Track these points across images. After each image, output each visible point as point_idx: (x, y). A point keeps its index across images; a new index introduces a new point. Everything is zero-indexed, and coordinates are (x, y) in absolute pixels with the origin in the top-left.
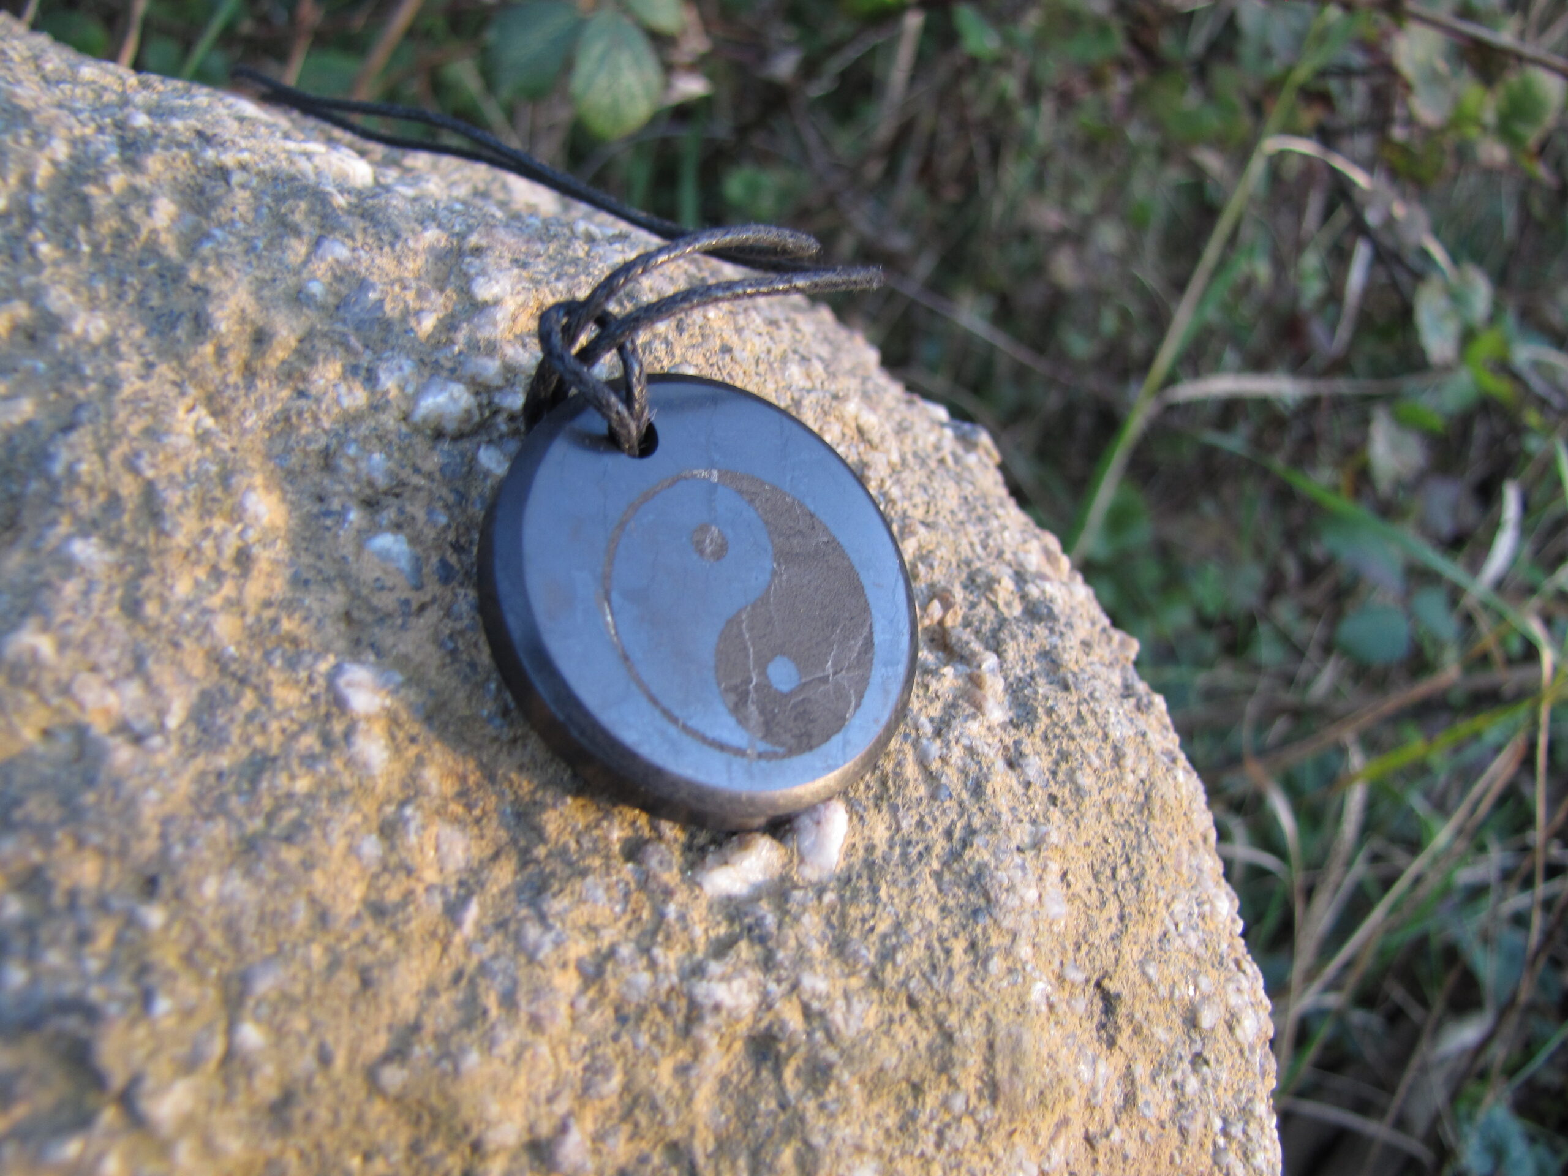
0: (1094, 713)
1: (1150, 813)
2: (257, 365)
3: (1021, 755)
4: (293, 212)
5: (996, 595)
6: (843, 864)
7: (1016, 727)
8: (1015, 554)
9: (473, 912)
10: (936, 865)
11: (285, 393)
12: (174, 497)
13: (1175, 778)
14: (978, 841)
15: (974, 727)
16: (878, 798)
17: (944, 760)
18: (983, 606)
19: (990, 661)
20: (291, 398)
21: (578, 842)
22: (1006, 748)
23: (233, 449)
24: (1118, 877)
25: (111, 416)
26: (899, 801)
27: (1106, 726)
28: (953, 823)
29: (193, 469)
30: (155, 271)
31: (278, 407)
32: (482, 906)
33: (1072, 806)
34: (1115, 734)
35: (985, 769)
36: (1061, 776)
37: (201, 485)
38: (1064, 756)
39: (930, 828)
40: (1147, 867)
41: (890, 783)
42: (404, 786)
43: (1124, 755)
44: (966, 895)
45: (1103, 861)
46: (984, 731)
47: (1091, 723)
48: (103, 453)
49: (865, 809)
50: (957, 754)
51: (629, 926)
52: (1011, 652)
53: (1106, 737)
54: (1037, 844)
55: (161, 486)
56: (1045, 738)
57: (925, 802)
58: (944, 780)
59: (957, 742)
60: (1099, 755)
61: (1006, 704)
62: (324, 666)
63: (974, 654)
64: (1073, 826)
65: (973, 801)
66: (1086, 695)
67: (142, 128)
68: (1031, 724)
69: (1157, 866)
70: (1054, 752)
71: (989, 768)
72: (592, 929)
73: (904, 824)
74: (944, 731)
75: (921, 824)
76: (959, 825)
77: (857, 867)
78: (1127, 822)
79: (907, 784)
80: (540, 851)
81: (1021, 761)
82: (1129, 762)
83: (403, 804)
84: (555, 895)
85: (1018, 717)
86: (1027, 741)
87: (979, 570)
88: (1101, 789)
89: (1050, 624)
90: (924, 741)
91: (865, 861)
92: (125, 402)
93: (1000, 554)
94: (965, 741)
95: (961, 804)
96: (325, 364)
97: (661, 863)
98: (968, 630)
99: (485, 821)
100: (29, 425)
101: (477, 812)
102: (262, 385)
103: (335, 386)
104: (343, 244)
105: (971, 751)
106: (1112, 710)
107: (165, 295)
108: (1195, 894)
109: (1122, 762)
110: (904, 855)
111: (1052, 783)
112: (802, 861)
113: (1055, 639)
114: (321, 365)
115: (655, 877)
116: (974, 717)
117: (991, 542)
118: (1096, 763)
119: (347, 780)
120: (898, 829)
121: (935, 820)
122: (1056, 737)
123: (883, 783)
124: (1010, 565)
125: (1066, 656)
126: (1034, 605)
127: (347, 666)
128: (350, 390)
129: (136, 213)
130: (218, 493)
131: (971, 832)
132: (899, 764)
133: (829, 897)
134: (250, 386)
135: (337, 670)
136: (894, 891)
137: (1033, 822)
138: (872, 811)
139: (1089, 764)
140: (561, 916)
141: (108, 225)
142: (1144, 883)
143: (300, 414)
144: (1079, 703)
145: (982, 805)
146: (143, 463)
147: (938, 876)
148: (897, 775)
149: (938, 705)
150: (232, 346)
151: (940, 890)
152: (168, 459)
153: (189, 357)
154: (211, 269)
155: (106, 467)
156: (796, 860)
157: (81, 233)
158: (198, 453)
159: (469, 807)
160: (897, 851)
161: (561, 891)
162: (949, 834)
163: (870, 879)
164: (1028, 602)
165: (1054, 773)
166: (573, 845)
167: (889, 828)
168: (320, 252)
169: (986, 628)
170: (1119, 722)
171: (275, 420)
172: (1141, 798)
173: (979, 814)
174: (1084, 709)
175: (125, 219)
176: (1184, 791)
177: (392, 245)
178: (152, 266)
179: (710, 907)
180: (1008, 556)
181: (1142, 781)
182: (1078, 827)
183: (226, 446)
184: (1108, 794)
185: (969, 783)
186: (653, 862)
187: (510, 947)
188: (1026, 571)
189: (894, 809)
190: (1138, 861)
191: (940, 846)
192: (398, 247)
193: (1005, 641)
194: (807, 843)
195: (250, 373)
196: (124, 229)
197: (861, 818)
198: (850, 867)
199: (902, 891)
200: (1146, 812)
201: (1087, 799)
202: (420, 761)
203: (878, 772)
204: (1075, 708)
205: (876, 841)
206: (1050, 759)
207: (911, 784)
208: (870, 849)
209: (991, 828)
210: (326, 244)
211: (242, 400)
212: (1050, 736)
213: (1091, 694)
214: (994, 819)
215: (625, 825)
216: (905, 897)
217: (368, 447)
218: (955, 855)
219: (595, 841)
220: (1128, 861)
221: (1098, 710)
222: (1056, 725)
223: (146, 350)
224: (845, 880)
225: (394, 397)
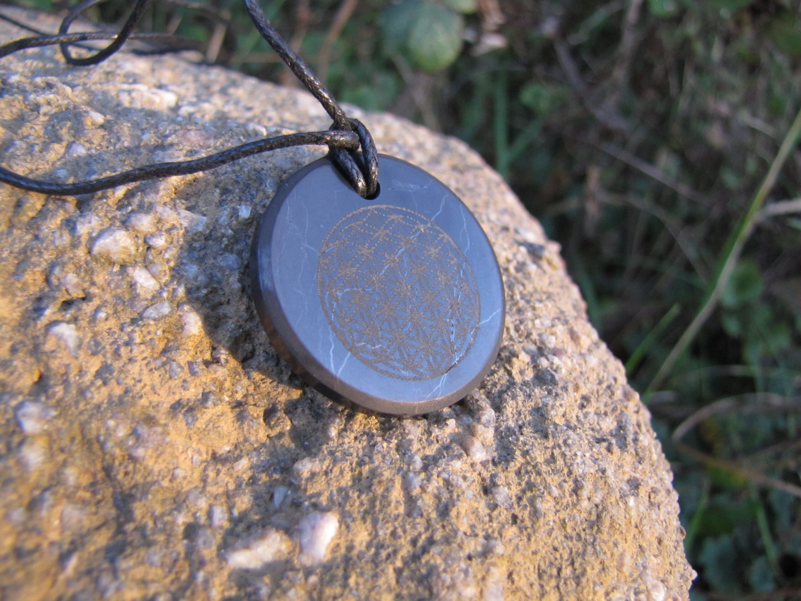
0: (564, 455)
1: (599, 529)
2: (16, 220)
3: (495, 485)
4: (62, 129)
5: (511, 366)
6: (329, 556)
7: (495, 463)
8: (540, 335)
9: (73, 563)
10: (399, 564)
11: (28, 237)
13: (626, 503)
14: (435, 550)
15: (457, 465)
16: (366, 512)
17: (423, 489)
18: (502, 372)
19: (489, 414)
20: (32, 240)
21: (155, 523)
22: (483, 480)
24: (562, 575)
26: (381, 517)
27: (572, 464)
28: (420, 534)
31: (23, 245)
32: (80, 559)
33: (528, 523)
34: (578, 471)
35: (455, 496)
36: (525, 501)
38: (530, 486)
39: (400, 537)
40: (588, 569)
41: (378, 503)
42: (51, 478)
43: (582, 487)
44: (416, 587)
45: (551, 564)
46: (466, 467)
47: (560, 462)
49: (354, 520)
50: (435, 484)
51: (172, 582)
52: (510, 408)
53: (570, 473)
54: (486, 552)
56: (518, 473)
57: (400, 518)
58: (419, 503)
59: (438, 476)
60: (560, 486)
61: (494, 446)
62: (14, 403)
63: (479, 409)
64: (525, 539)
65: (438, 520)
66: (561, 442)
67: (13, 84)
68: (507, 462)
69: (598, 567)
70: (523, 484)
71: (458, 496)
72: (144, 583)
73: (381, 533)
74: (430, 467)
75: (394, 534)
76: (423, 537)
77: (339, 560)
78: (578, 535)
79: (389, 505)
80: (130, 527)
81: (493, 490)
82: (585, 493)
83: (45, 490)
84: (125, 557)
85: (500, 456)
86: (502, 475)
87: (505, 347)
88: (558, 511)
89: (550, 387)
90: (411, 475)
91: (346, 556)
93: (528, 335)
94: (445, 475)
95: (428, 521)
96: (50, 220)
97: (205, 543)
98: (482, 391)
99: (102, 504)
101: (99, 497)
102: (16, 232)
103: (53, 232)
104: (84, 146)
105: (447, 483)
106: (579, 453)
108: (636, 585)
109: (579, 493)
110: (377, 554)
111: (516, 506)
112: (301, 551)
113: (550, 401)
114: (48, 220)
115: (198, 551)
116: (459, 457)
117: (522, 327)
118: (556, 492)
119: (15, 473)
120: (377, 535)
121: (405, 531)
122: (527, 472)
123: (372, 502)
124: (535, 343)
125: (553, 413)
126: (543, 372)
127: (27, 403)
128: (61, 236)
131: (431, 542)
132: (387, 490)
133: (313, 579)
134: (10, 233)
135: (21, 405)
136: (361, 581)
137: (487, 537)
138: (358, 522)
139: (549, 493)
140: (126, 571)
142: (584, 580)
143: (32, 250)
144: (554, 448)
145: (445, 523)
147: (399, 572)
148: (384, 497)
149: (435, 447)
151: (398, 582)
156: (297, 550)
159: (94, 493)
160: (373, 550)
161: (131, 554)
162: (414, 542)
163: (345, 570)
164: (539, 370)
165: (519, 499)
166: (150, 524)
167: (370, 534)
168: (71, 151)
169: (496, 390)
170: (584, 463)
171: (20, 253)
172: (594, 517)
173: (441, 530)
174: (557, 452)
176: (633, 513)
179: (230, 575)
180: (535, 336)
181: (597, 506)
182: (529, 539)
184: (563, 515)
185: (441, 506)
186: (200, 541)
187: (91, 587)
188: (546, 347)
189: (375, 522)
190: (581, 564)
191: (406, 550)
193: (506, 400)
194: (305, 540)
195: (11, 225)
197: (348, 527)
198: (334, 559)
199: (366, 581)
200: (596, 528)
201: (542, 521)
202: (64, 464)
203: (371, 494)
204: (549, 452)
205: (357, 543)
206: (519, 488)
207: (393, 505)
208: (350, 548)
209: (447, 541)
210: (74, 146)
212: (523, 471)
213: (565, 442)
214: (452, 534)
215: (190, 514)
216: (369, 585)
217: (66, 269)
218: (415, 558)
219: (165, 524)
220: (572, 563)
221: (567, 453)
222: (528, 463)
224: (327, 568)
225: (84, 239)
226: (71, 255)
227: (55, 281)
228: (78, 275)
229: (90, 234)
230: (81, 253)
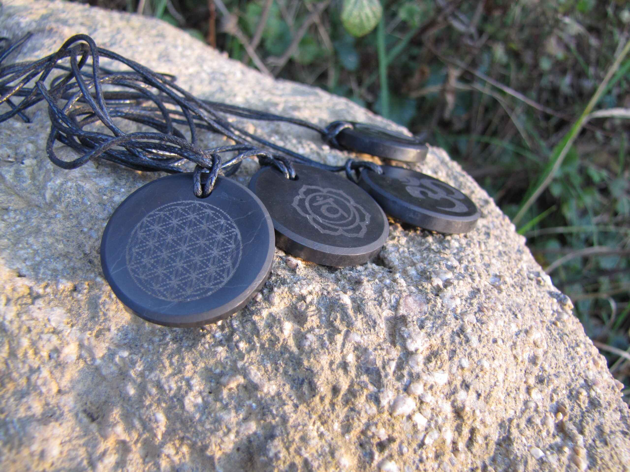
2: (335, 400)
4: (335, 320)
5: (580, 400)
7: (589, 468)
8: (584, 372)
11: (346, 410)
12: (315, 464)
18: (576, 407)
19: (580, 439)
20: (348, 411)
23: (332, 439)
25: (288, 434)
27: (620, 457)
29: (319, 450)
30: (289, 358)
31: (344, 415)
37: (324, 457)
47: (615, 457)
48: (287, 449)
55: (310, 459)
56: (600, 470)
63: (574, 436)
66: (614, 446)
68: (594, 465)
85: (591, 464)
87: (573, 388)
89: (599, 409)
92: (292, 427)
98: (571, 423)
100: (255, 433)
102: (337, 408)
103: (364, 406)
104: (357, 334)
106: (622, 450)
107: (294, 370)
113: (602, 418)
114: (358, 397)
122: (603, 469)
124: (584, 379)
125: (605, 427)
126: (593, 400)
128: (370, 407)
129: (276, 330)
130: (330, 459)
134: (333, 409)
141: (266, 336)
143: (353, 419)
144: (611, 450)
146: (303, 451)
150: (325, 395)
152: (311, 449)
153: (311, 403)
154: (312, 360)
155: (289, 453)
157: (255, 339)
158: (320, 444)
164: (591, 399)
168: (349, 338)
169: (577, 421)
171: (344, 421)
174: (613, 452)
175: (272, 334)
177: (374, 327)
178: (287, 355)
180: (582, 373)
183: (329, 438)
192: (376, 328)
193: (585, 427)
195: (333, 405)
196: (273, 338)
204: (610, 453)
210: (351, 335)
211: (331, 415)
217: (377, 427)
222: (603, 464)
223: (293, 398)
225: (386, 407)
226: (379, 417)
227: (370, 434)
228: (385, 428)
229: (389, 403)
230: (386, 415)
